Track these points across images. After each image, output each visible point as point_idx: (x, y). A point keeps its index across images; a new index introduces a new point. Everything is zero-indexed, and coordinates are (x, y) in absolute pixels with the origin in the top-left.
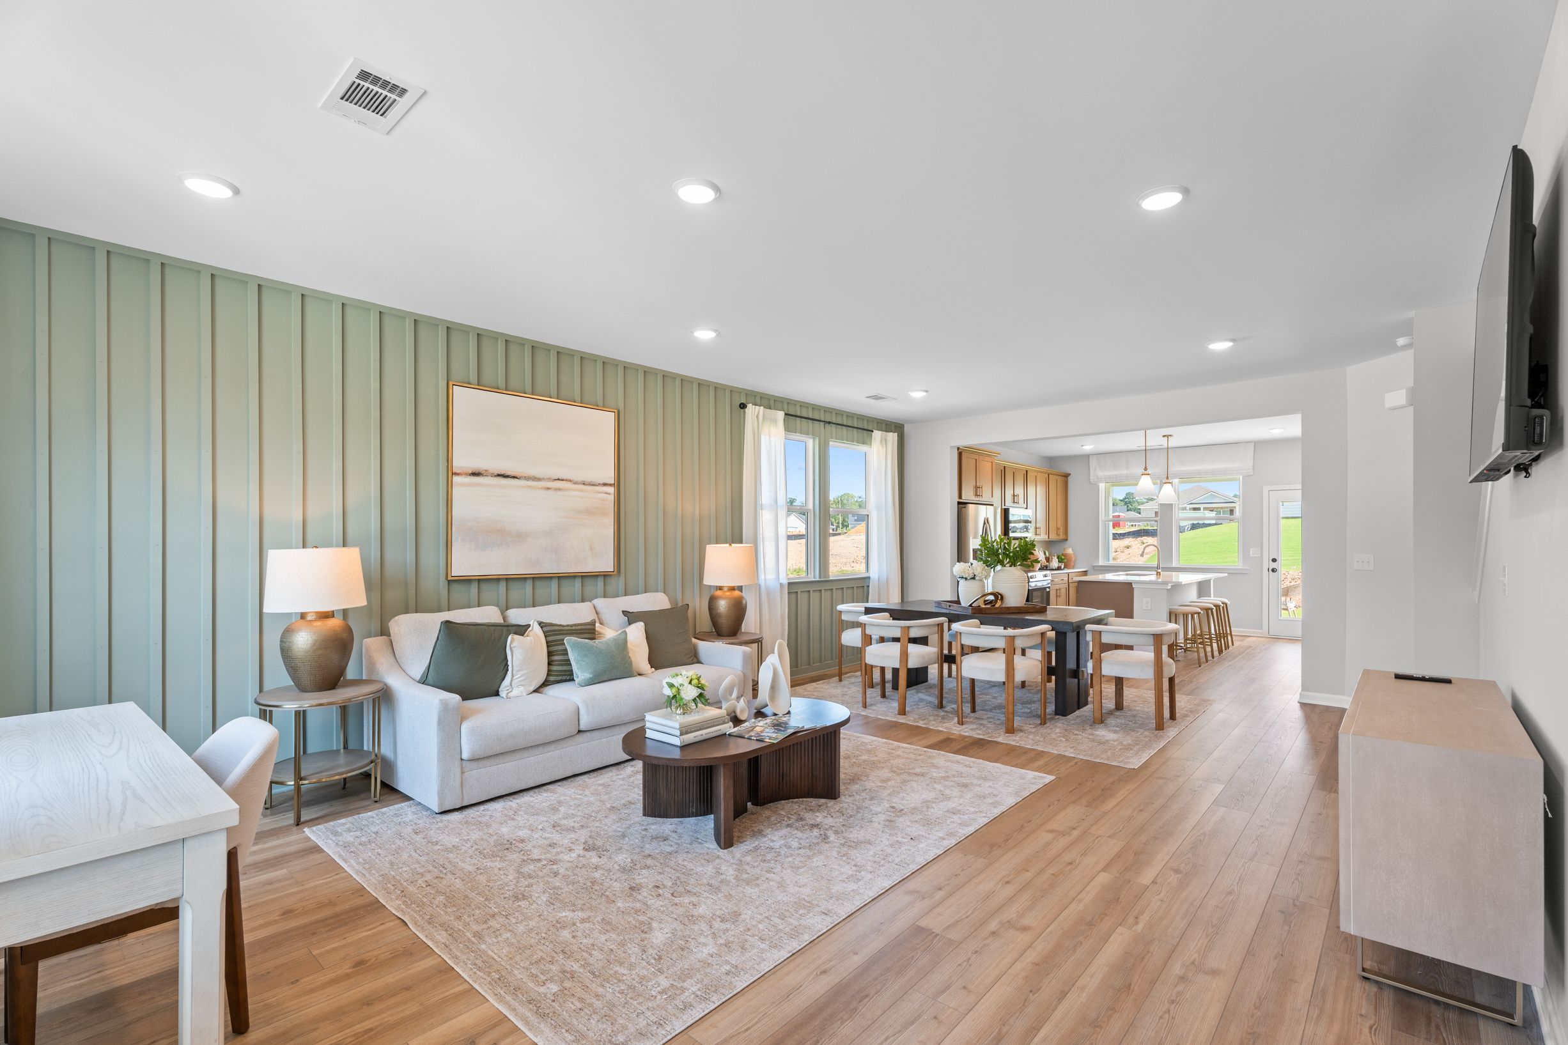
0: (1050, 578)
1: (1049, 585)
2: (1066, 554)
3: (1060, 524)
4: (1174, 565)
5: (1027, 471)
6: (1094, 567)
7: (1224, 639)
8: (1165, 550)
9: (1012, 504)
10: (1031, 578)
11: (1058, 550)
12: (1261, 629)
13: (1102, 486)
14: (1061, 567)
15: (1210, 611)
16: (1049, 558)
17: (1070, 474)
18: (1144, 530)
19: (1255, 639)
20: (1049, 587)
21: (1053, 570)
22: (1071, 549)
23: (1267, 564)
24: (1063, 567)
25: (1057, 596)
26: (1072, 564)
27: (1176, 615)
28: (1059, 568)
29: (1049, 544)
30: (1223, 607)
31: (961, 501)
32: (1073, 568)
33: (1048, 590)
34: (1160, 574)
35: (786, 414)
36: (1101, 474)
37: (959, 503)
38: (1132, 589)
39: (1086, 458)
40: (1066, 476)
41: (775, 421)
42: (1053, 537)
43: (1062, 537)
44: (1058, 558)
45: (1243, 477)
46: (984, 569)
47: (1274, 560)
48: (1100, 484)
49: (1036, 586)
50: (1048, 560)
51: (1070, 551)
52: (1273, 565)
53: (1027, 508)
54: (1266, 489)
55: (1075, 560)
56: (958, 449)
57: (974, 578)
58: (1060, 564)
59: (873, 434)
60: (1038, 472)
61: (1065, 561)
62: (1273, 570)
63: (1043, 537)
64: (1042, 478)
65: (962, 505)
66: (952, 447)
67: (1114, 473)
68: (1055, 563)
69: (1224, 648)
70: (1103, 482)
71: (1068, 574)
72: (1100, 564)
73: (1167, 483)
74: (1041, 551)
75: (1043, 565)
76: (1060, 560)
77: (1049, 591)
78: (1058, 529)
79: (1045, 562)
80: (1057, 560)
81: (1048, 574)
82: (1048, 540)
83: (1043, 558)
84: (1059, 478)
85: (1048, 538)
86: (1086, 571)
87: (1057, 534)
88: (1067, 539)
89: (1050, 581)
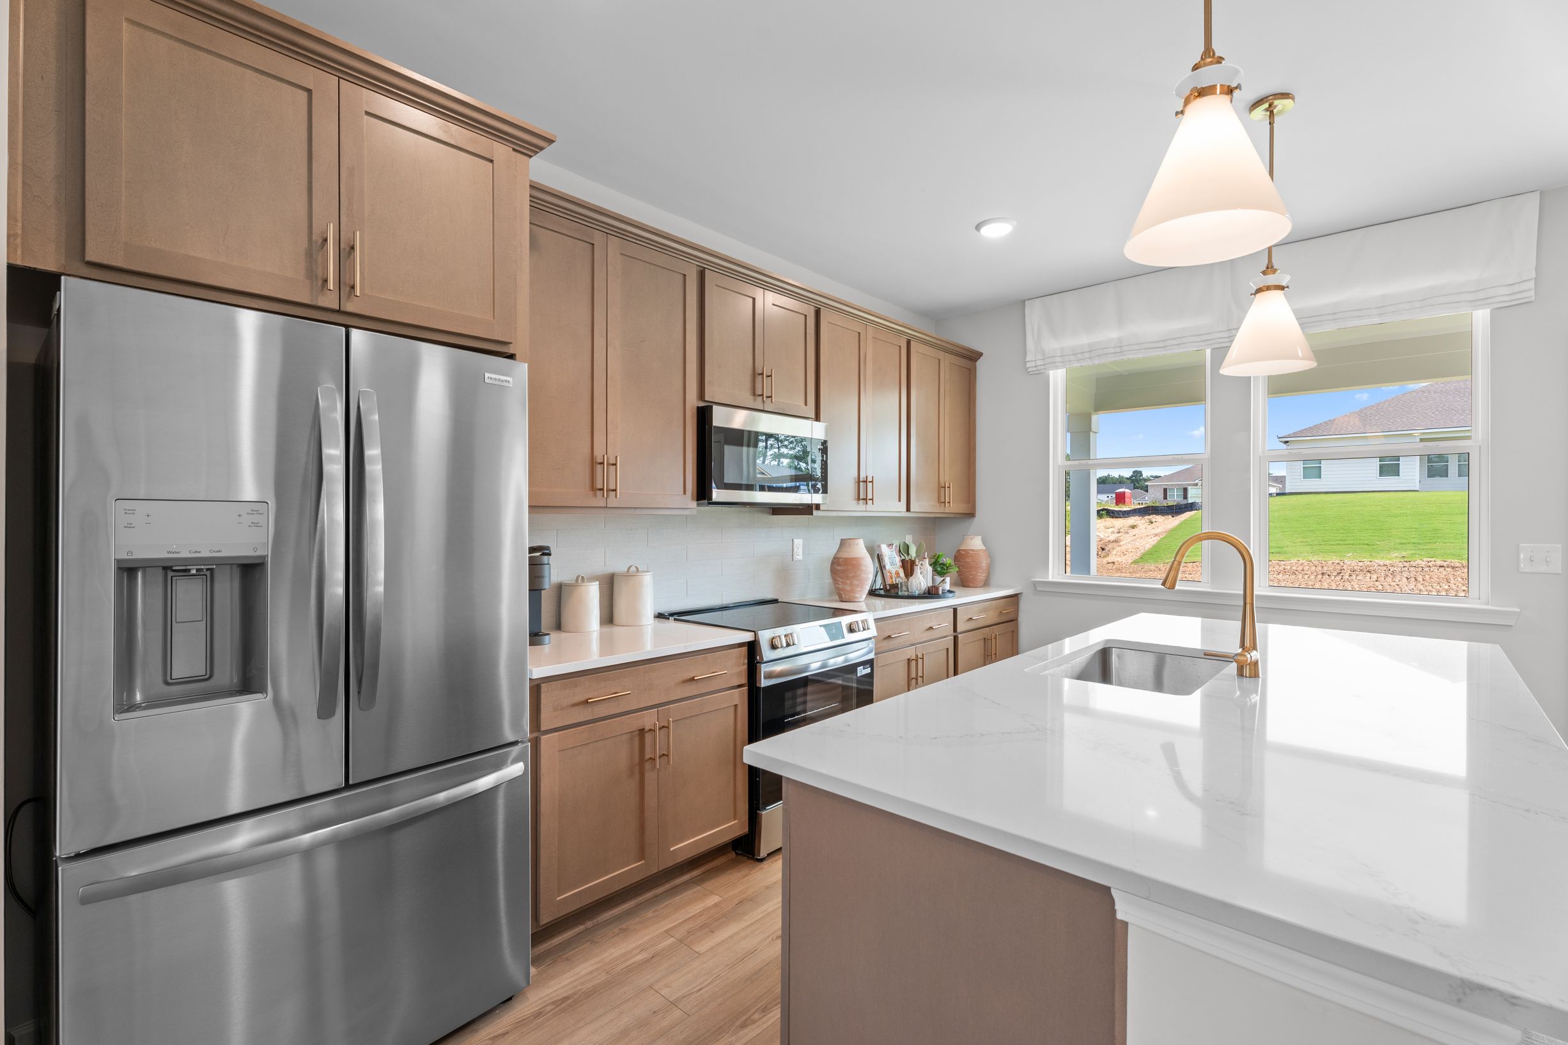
0: (872, 632)
2: (967, 551)
3: (949, 475)
5: (817, 311)
6: (1035, 584)
9: (727, 397)
10: (774, 647)
11: (946, 541)
13: (1057, 378)
14: (937, 588)
16: (913, 563)
17: (980, 355)
18: (1152, 507)
20: (870, 663)
21: (905, 598)
24: (945, 586)
26: (982, 576)
28: (931, 593)
32: (986, 584)
33: (862, 671)
36: (1052, 345)
39: (1014, 308)
40: (973, 357)
42: (924, 506)
43: (955, 506)
44: (935, 564)
48: (1051, 373)
50: (908, 568)
51: (976, 543)
53: (815, 419)
55: (990, 566)
58: (939, 579)
60: (864, 322)
61: (956, 570)
63: (889, 505)
67: (1083, 340)
68: (924, 578)
70: (1057, 368)
71: (955, 610)
72: (1050, 579)
73: (1268, 288)
74: (890, 545)
75: (889, 582)
76: (939, 568)
77: (870, 676)
78: (941, 487)
79: (897, 574)
80: (930, 569)
81: (864, 622)
82: (908, 514)
83: (892, 564)
84: (947, 359)
85: (908, 509)
86: (1015, 598)
87: (939, 502)
88: (971, 515)
89: (871, 644)
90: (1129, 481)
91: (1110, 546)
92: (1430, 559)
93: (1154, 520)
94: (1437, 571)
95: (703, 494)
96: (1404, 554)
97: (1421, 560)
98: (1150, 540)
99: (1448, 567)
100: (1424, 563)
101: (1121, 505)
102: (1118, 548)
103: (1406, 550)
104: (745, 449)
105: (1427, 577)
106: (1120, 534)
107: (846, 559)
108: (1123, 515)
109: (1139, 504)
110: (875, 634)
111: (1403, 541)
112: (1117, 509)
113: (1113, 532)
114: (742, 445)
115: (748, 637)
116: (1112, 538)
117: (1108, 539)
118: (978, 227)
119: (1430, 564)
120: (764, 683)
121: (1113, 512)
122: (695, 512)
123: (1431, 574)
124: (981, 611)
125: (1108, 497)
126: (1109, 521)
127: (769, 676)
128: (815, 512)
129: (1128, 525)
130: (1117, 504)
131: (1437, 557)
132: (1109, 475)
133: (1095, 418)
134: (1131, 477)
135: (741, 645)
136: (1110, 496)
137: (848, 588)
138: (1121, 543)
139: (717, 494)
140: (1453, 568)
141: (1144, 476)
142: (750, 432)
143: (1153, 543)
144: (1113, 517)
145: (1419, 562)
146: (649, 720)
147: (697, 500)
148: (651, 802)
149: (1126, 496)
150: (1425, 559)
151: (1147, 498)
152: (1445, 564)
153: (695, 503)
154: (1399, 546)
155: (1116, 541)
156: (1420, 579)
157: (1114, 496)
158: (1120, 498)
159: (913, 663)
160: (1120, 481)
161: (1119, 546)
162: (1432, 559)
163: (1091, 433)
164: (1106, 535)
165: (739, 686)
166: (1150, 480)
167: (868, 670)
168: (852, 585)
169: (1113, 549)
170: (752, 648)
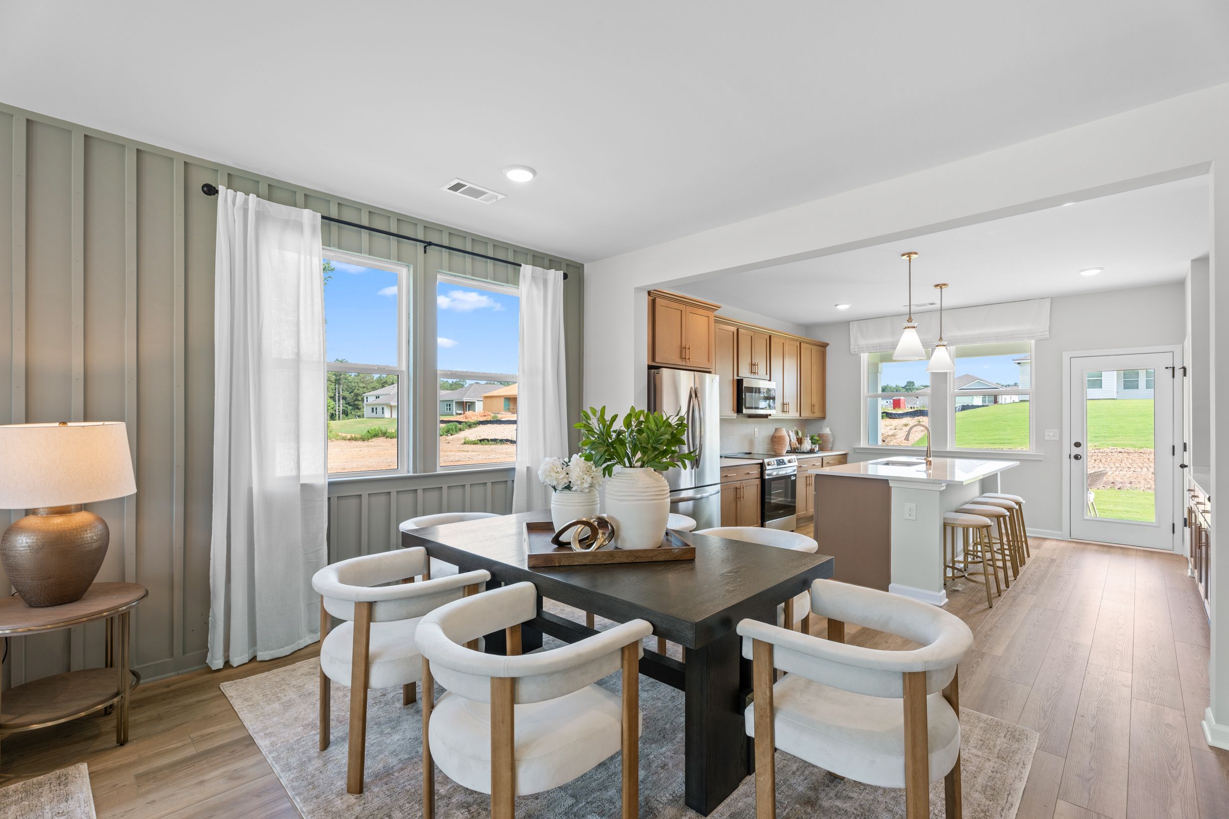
0: (796, 464)
1: (796, 473)
2: (823, 434)
3: (816, 400)
4: (949, 448)
5: (770, 337)
6: (854, 449)
7: (1019, 552)
8: (938, 431)
9: (749, 375)
10: (769, 465)
11: (813, 430)
12: (1060, 529)
13: (865, 357)
14: (814, 449)
15: (1001, 519)
16: (801, 439)
17: (828, 344)
18: (920, 410)
19: (1054, 543)
20: (795, 475)
21: (803, 453)
22: (828, 428)
23: (1068, 449)
24: (817, 449)
25: (807, 485)
26: (830, 446)
27: (953, 528)
28: (812, 451)
29: (804, 423)
30: (1017, 510)
31: (654, 364)
32: (831, 450)
33: (793, 478)
34: (931, 464)
35: (323, 217)
36: (862, 342)
37: (650, 367)
38: (889, 489)
39: (844, 325)
40: (824, 346)
41: (298, 226)
42: (806, 414)
43: (818, 414)
44: (812, 439)
45: (1038, 342)
46: (588, 470)
47: (1078, 445)
48: (862, 355)
49: (777, 474)
50: (800, 441)
51: (827, 431)
52: (1076, 451)
53: (770, 380)
54: (1066, 356)
55: (834, 441)
56: (649, 293)
57: (568, 487)
58: (814, 446)
59: (522, 269)
60: (786, 338)
61: (820, 442)
62: (1077, 457)
63: (793, 414)
64: (791, 348)
65: (653, 368)
66: (638, 290)
67: (876, 341)
68: (807, 445)
69: (1019, 566)
70: (865, 353)
71: (822, 458)
72: (862, 447)
73: (940, 346)
74: (792, 431)
75: (793, 447)
76: (814, 442)
77: (795, 480)
78: (813, 406)
79: (796, 443)
80: (810, 441)
81: (794, 459)
82: (800, 418)
83: (793, 439)
84: (814, 348)
85: (800, 416)
86: (845, 455)
87: (812, 412)
88: (824, 418)
89: (795, 468)
90: (904, 390)
91: (889, 439)
92: (1114, 447)
93: (921, 420)
94: (1116, 455)
95: (739, 410)
96: (1096, 444)
97: (1107, 448)
98: (918, 435)
99: (1125, 453)
100: (1109, 450)
101: (897, 409)
102: (895, 440)
103: (1098, 441)
104: (754, 394)
105: (1109, 459)
106: (896, 430)
107: (779, 436)
108: (898, 416)
109: (911, 408)
110: (797, 464)
111: (1097, 435)
112: (894, 412)
113: (891, 429)
114: (752, 392)
115: (761, 461)
116: (890, 433)
117: (887, 434)
118: (836, 306)
119: (1113, 451)
120: (767, 477)
121: (891, 414)
122: (735, 417)
123: (1112, 457)
124: (833, 460)
125: (887, 402)
126: (888, 421)
127: (769, 475)
128: (769, 417)
129: (902, 424)
130: (894, 408)
131: (1118, 446)
132: (888, 385)
133: (880, 365)
134: (905, 386)
135: (758, 464)
136: (888, 401)
137: (780, 448)
138: (897, 437)
139: (745, 411)
140: (1128, 453)
141: (916, 385)
142: (756, 388)
143: (920, 437)
144: (891, 418)
145: (1106, 449)
146: (738, 484)
147: (737, 413)
148: (738, 511)
149: (901, 402)
150: (1110, 448)
151: (918, 403)
152: (1123, 451)
153: (736, 414)
154: (1094, 439)
155: (893, 435)
156: (1103, 460)
157: (892, 401)
158: (897, 404)
159: (808, 478)
160: (897, 389)
161: (895, 439)
162: (1115, 448)
163: (878, 374)
164: (886, 431)
165: (758, 478)
166: (921, 389)
167: (795, 478)
168: (781, 446)
169: (891, 441)
170: (762, 465)
